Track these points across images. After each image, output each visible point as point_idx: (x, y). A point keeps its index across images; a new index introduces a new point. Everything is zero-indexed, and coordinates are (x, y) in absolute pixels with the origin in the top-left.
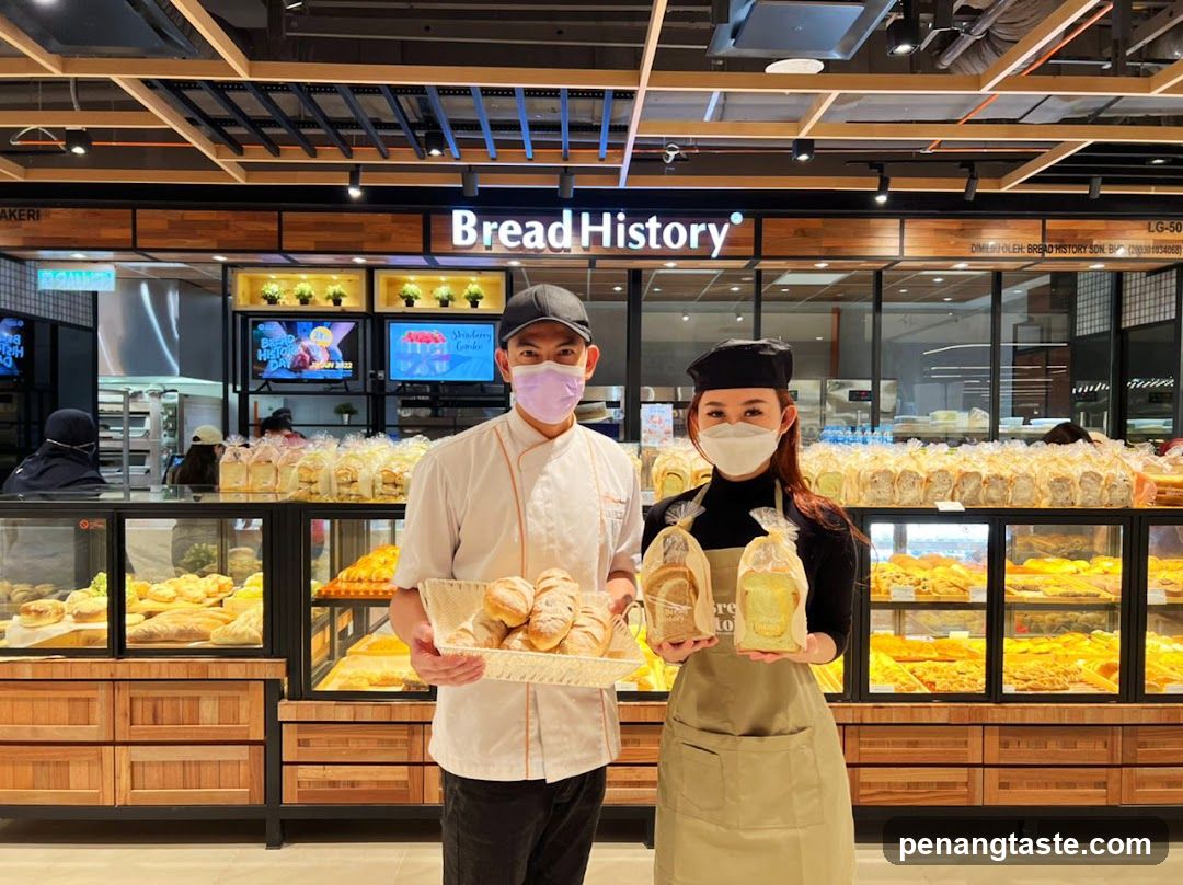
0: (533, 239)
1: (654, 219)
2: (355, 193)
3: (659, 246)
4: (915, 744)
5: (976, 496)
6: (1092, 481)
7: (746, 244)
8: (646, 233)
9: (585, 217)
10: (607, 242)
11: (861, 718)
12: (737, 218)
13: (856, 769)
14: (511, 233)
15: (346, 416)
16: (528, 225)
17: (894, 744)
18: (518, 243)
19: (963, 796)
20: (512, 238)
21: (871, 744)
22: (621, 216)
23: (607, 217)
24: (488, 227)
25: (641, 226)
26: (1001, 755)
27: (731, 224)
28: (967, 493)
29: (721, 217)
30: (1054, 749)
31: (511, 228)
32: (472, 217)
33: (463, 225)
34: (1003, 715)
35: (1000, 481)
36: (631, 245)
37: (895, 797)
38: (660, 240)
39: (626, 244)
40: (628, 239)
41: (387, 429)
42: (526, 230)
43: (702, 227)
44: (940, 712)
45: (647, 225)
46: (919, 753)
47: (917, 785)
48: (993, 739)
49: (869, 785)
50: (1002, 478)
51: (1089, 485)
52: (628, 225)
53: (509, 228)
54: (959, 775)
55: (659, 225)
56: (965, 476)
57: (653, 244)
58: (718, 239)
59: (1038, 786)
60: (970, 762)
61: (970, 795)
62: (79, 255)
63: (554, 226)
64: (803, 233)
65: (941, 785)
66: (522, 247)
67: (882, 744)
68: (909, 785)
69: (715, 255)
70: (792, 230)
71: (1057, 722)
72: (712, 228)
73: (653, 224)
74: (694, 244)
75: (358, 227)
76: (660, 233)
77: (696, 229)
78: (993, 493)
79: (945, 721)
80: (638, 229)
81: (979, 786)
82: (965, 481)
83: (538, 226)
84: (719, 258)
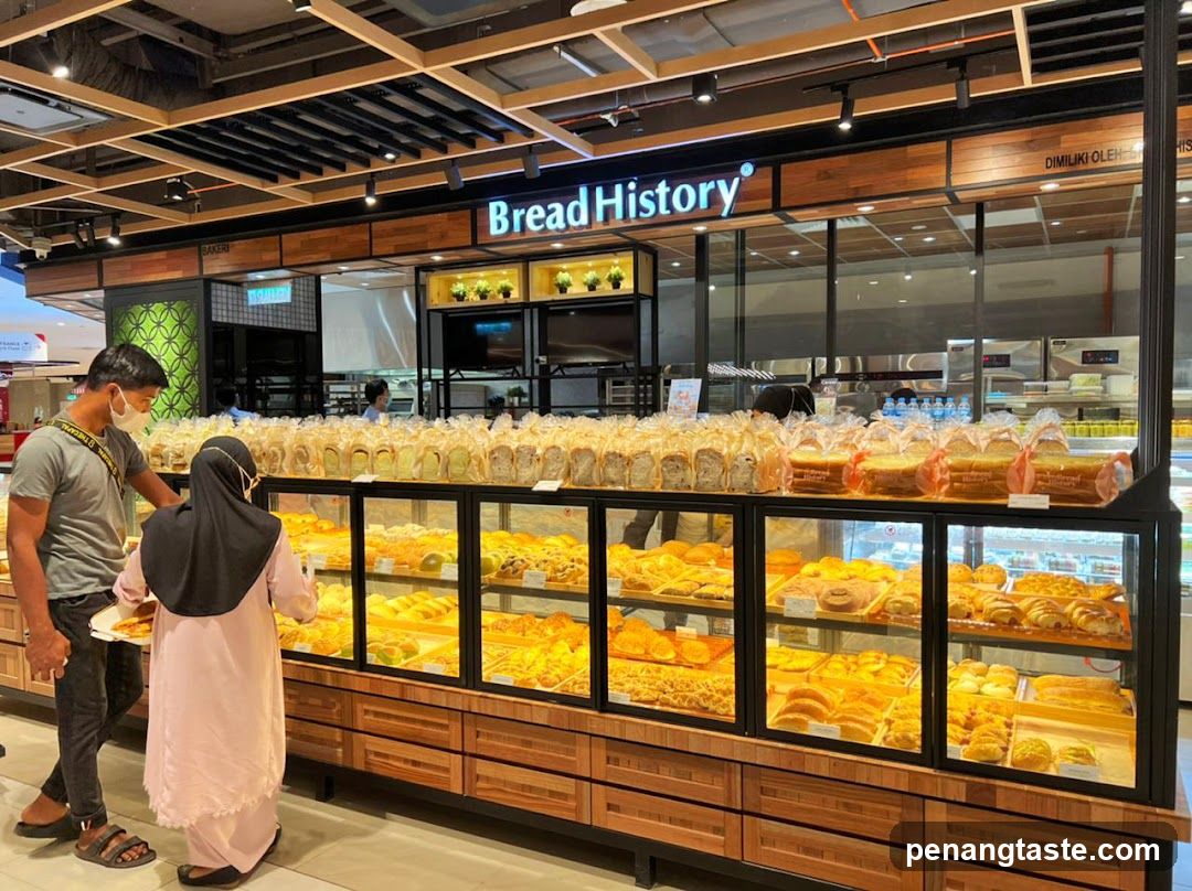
0: (554, 221)
1: (663, 183)
2: (371, 201)
3: (668, 212)
4: (528, 744)
5: (590, 475)
6: (710, 460)
7: (765, 197)
8: (655, 199)
9: (599, 191)
10: (619, 214)
11: (469, 706)
12: (747, 169)
13: (474, 759)
14: (537, 217)
15: (516, 399)
16: (550, 207)
17: (509, 740)
18: (542, 226)
19: (569, 810)
20: (537, 222)
21: (489, 736)
22: (632, 186)
23: (618, 188)
24: (517, 214)
25: (650, 193)
26: (608, 772)
27: (741, 176)
28: (581, 472)
29: (729, 171)
30: (666, 777)
31: (536, 212)
32: (503, 206)
33: (497, 215)
34: (602, 726)
35: (618, 459)
36: (642, 214)
37: (510, 797)
38: (670, 206)
39: (638, 213)
40: (639, 208)
41: (552, 410)
42: (548, 213)
43: (711, 185)
44: (541, 712)
45: (657, 191)
46: (532, 754)
47: (531, 789)
48: (601, 753)
49: (488, 779)
50: (620, 456)
51: (707, 465)
52: (638, 193)
53: (535, 212)
54: (567, 785)
55: (668, 189)
56: (577, 452)
57: (663, 211)
58: (728, 197)
59: (650, 816)
60: (578, 774)
61: (577, 810)
62: (260, 276)
63: (572, 205)
64: (826, 175)
65: (553, 794)
66: (545, 229)
67: (498, 738)
68: (524, 787)
69: (725, 213)
70: (815, 173)
71: (658, 744)
72: (722, 184)
73: (662, 189)
74: (703, 204)
75: (422, 229)
76: (669, 197)
77: (705, 188)
78: (612, 472)
79: (546, 723)
80: (648, 197)
81: (586, 803)
82: (578, 458)
83: (558, 207)
84: (730, 215)
